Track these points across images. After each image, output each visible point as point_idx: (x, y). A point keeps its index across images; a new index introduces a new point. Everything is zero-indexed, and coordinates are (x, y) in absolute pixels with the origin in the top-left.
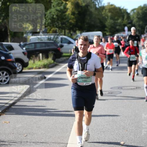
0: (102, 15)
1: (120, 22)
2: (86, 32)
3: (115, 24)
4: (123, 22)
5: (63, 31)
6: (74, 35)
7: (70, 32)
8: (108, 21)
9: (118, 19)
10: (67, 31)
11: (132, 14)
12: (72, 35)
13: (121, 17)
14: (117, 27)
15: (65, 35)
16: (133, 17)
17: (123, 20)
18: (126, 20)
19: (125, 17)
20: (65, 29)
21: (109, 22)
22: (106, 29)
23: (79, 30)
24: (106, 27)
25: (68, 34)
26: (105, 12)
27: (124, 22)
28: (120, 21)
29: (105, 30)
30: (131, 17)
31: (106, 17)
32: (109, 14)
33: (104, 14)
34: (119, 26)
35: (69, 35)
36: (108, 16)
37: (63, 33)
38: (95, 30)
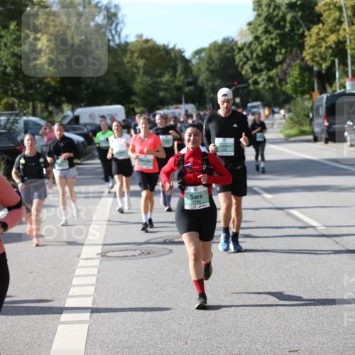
0: (123, 64)
1: (168, 81)
2: (85, 106)
3: (155, 87)
4: (173, 82)
5: (31, 104)
6: (57, 114)
7: (46, 107)
8: (139, 80)
9: (161, 75)
10: (39, 106)
11: (194, 61)
12: (51, 113)
13: (170, 70)
14: (161, 94)
15: (34, 115)
16: (199, 69)
17: (174, 75)
18: (181, 75)
19: (180, 69)
20: (33, 101)
21: (140, 83)
22: (134, 98)
23: (69, 102)
24: (134, 94)
25: (42, 112)
26: (131, 57)
27: (176, 80)
28: (166, 78)
29: (133, 102)
30: (195, 69)
31: (135, 71)
32: (141, 63)
33: (128, 62)
34: (166, 90)
35: (46, 114)
36: (138, 68)
37: (30, 110)
38: (108, 102)
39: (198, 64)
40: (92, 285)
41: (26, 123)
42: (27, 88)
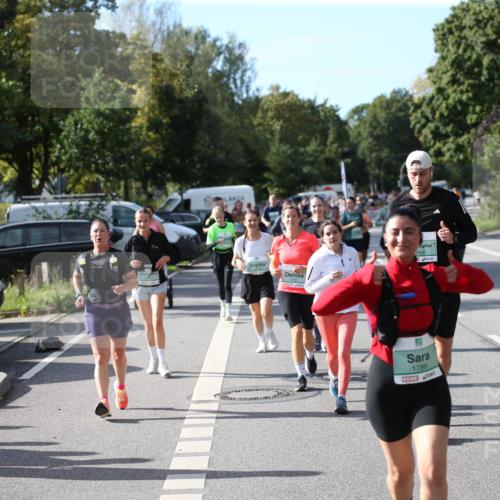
0: (253, 127)
1: (316, 151)
2: (198, 186)
3: (297, 159)
4: (323, 152)
5: (122, 183)
6: (159, 197)
7: (145, 187)
8: (274, 149)
9: (306, 143)
10: (135, 185)
11: (352, 123)
12: (150, 196)
13: (318, 135)
14: (306, 169)
15: (127, 199)
16: (359, 134)
17: (323, 142)
18: (332, 143)
19: (331, 137)
20: (126, 179)
21: (276, 153)
22: (266, 175)
23: (175, 180)
24: (268, 169)
25: (138, 193)
26: (263, 118)
27: (327, 150)
28: (312, 147)
29: (265, 181)
30: (352, 134)
31: (269, 136)
32: (277, 126)
33: (259, 125)
34: (312, 164)
35: (144, 197)
36: (272, 133)
37: (121, 191)
38: (230, 180)
39: (357, 127)
40: (208, 439)
41: (116, 210)
42: (117, 161)
